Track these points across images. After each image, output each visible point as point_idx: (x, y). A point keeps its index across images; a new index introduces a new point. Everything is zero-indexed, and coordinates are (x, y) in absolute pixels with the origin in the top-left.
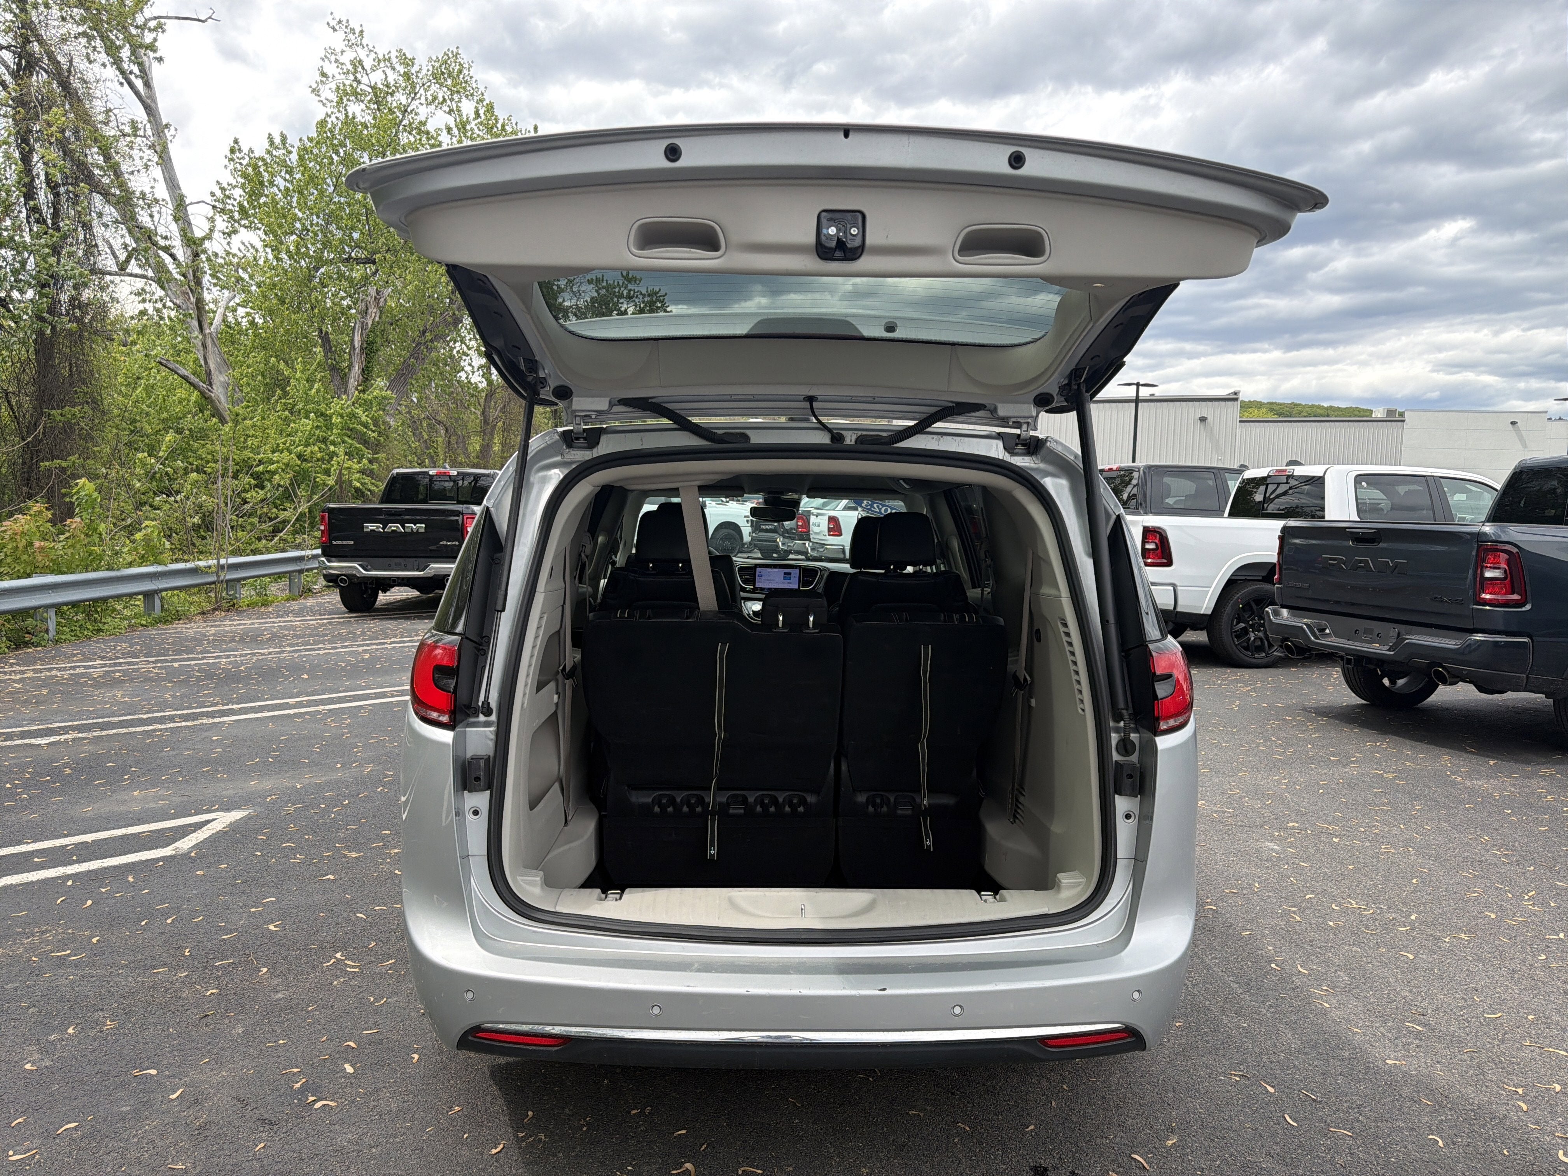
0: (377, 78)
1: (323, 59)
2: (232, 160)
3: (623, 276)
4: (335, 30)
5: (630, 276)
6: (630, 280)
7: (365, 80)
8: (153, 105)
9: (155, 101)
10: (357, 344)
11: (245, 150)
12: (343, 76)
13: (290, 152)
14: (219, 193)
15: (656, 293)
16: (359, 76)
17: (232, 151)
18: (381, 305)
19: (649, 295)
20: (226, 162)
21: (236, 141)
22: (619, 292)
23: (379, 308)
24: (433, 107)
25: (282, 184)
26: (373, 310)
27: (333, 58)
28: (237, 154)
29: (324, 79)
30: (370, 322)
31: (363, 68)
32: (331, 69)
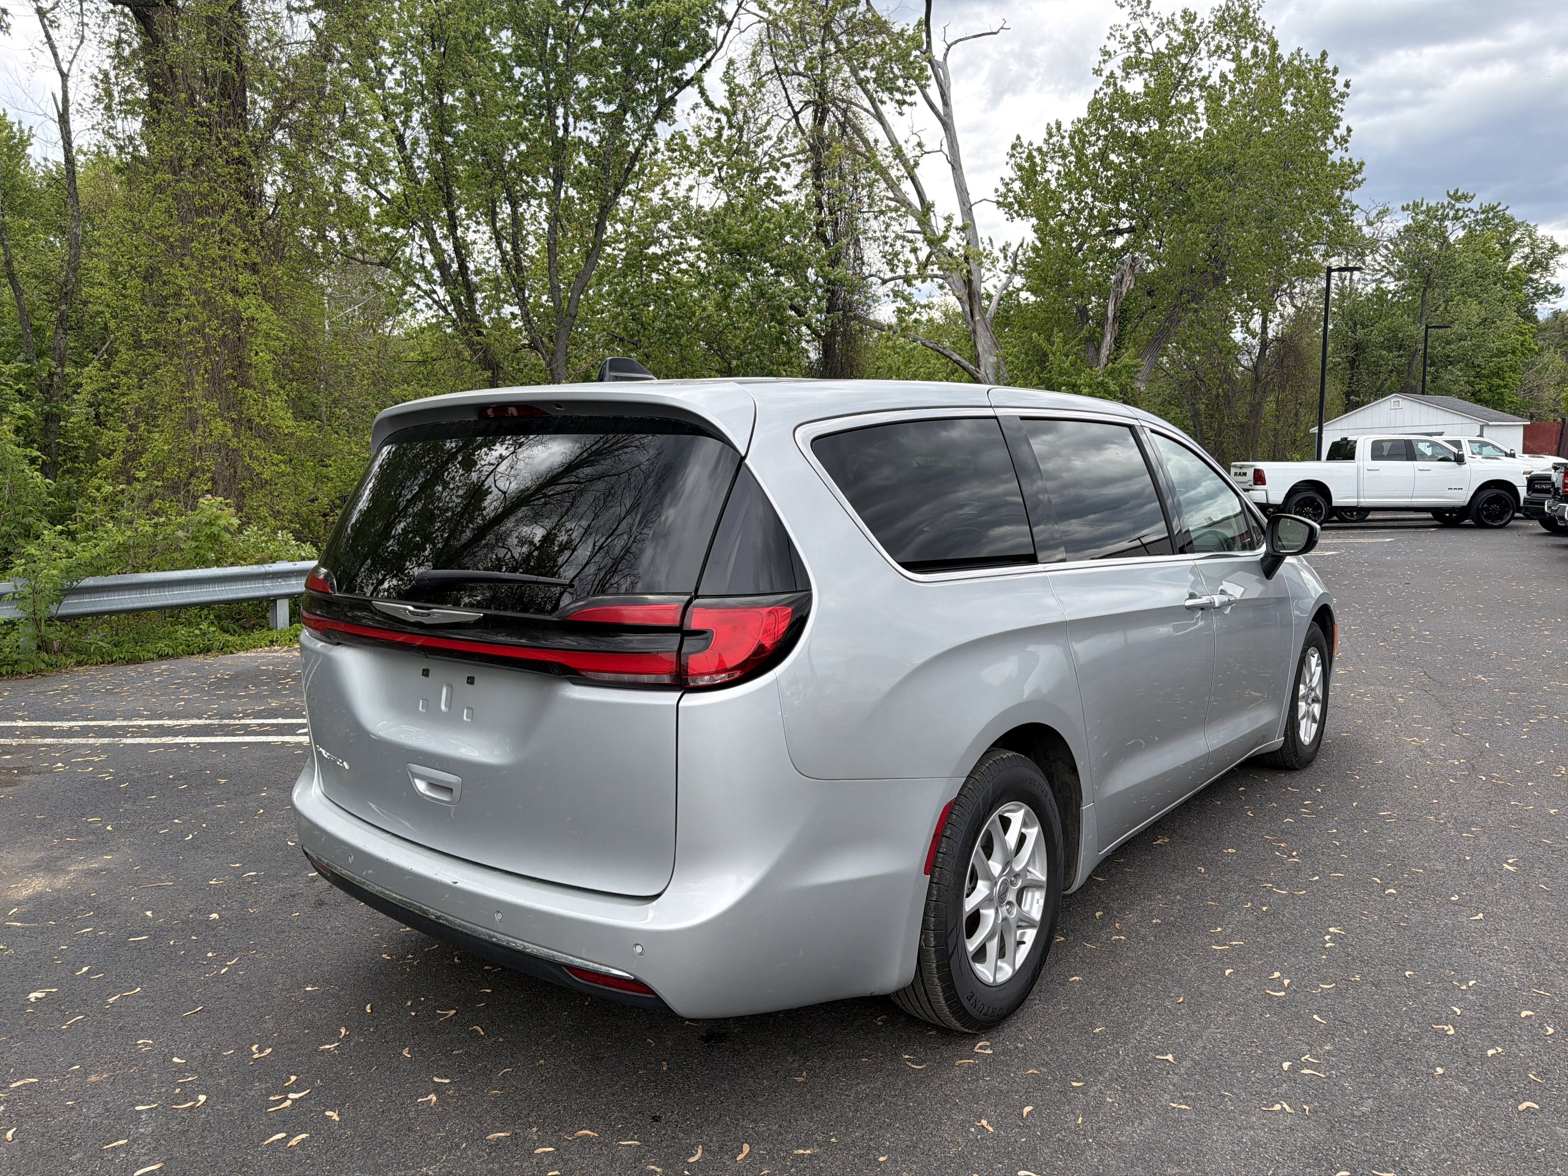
0: (1160, 44)
1: (1109, 38)
2: (1013, 156)
3: (1449, 196)
4: (1122, 6)
5: (1459, 194)
6: (1458, 200)
7: (1148, 49)
8: (949, 122)
9: (951, 118)
10: (1110, 314)
11: (1026, 144)
12: (1125, 50)
13: (1063, 137)
14: (1002, 189)
15: (1493, 208)
16: (1142, 46)
17: (1014, 147)
18: (1136, 271)
19: (1483, 213)
20: (1007, 158)
21: (1018, 138)
22: (1442, 214)
23: (1134, 275)
24: (1216, 57)
25: (1056, 168)
26: (1128, 279)
27: (1118, 35)
28: (1019, 149)
29: (1106, 58)
30: (1125, 290)
31: (1146, 36)
32: (1113, 45)
